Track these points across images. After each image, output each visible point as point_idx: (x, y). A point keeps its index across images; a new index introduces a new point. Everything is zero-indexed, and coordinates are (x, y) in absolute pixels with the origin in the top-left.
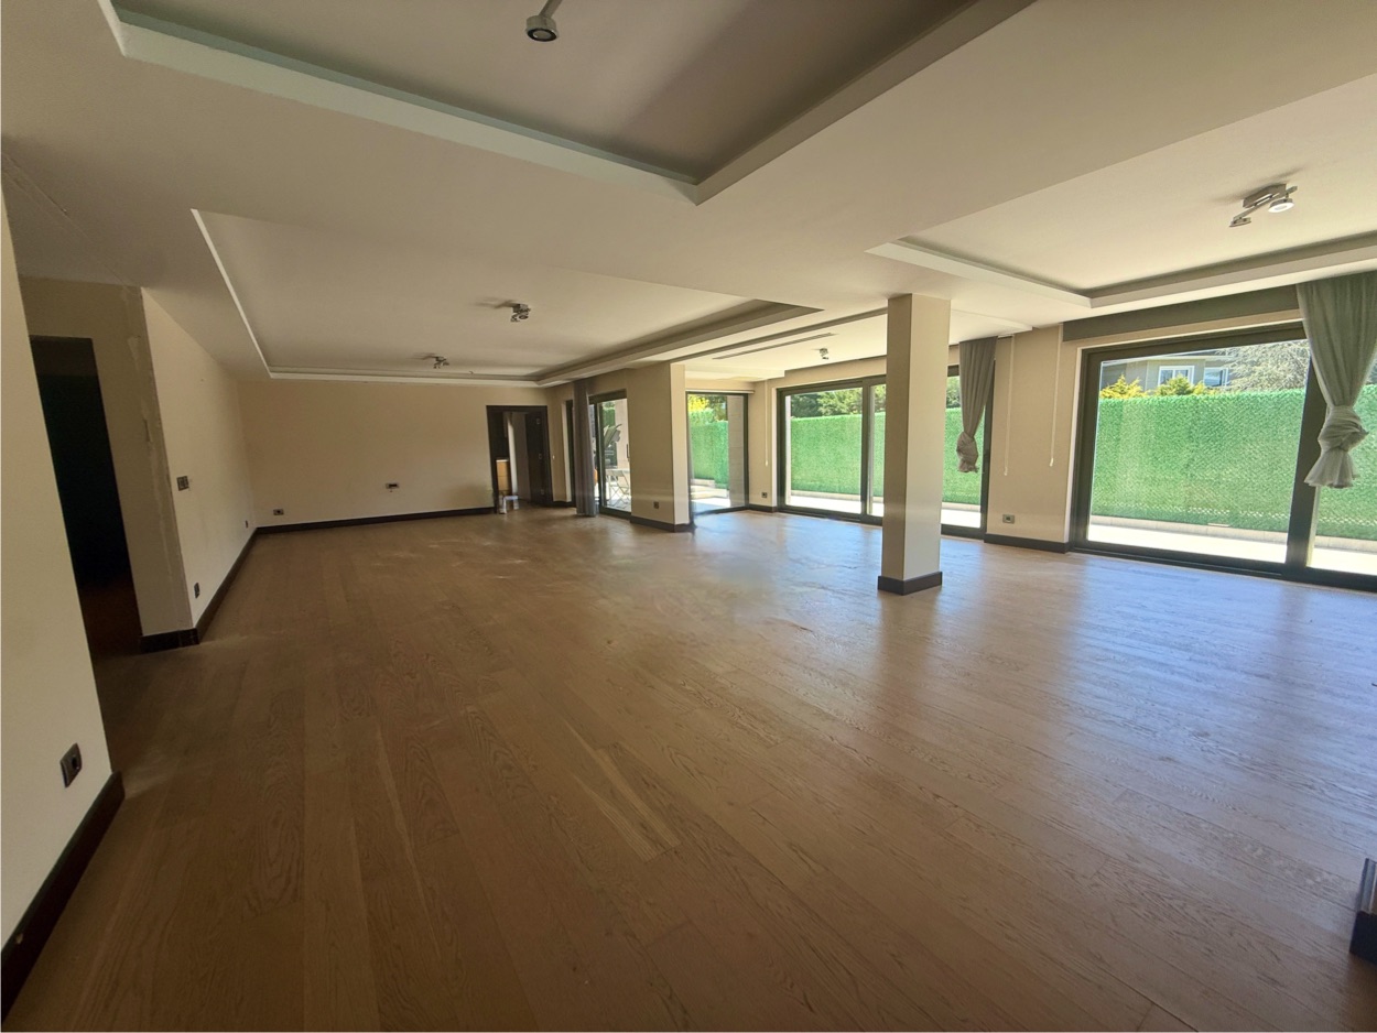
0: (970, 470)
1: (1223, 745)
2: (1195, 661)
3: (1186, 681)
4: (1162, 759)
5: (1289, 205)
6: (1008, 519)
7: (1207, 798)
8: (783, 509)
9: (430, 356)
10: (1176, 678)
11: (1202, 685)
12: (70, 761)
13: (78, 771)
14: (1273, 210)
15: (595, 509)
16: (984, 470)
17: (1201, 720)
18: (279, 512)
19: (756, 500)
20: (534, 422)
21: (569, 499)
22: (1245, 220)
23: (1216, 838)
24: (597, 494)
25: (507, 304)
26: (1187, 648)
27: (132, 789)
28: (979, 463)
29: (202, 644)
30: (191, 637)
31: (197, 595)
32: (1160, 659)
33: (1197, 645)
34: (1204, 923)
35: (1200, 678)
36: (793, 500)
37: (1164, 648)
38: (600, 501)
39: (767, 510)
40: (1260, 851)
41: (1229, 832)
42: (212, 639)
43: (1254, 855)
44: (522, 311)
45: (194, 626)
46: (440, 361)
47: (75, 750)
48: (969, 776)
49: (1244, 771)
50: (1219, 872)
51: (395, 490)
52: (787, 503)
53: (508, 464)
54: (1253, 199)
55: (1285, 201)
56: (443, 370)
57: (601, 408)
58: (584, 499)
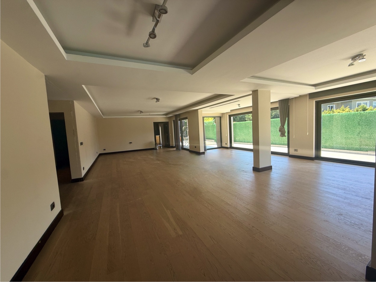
0: (283, 136)
1: (346, 218)
2: (346, 193)
3: (340, 199)
4: (325, 221)
5: (364, 60)
6: (296, 150)
7: (335, 233)
8: (231, 147)
9: (139, 111)
10: (337, 198)
11: (346, 201)
12: (52, 205)
13: (54, 208)
14: (360, 61)
15: (180, 148)
16: (288, 136)
17: (342, 210)
18: (105, 150)
19: (224, 145)
20: (165, 126)
21: (174, 146)
22: (352, 64)
23: (334, 244)
24: (181, 144)
25: (155, 98)
26: (345, 189)
27: (65, 213)
28: (286, 134)
29: (84, 181)
30: (81, 180)
31: (84, 170)
32: (334, 192)
33: (348, 189)
34: (321, 266)
35: (346, 198)
36: (234, 145)
37: (336, 189)
38: (182, 146)
39: (227, 148)
40: (346, 249)
41: (338, 242)
42: (86, 180)
43: (344, 249)
44: (158, 100)
45: (82, 177)
46: (141, 112)
47: (54, 203)
48: (264, 222)
49: (350, 226)
50: (331, 253)
51: (131, 144)
52: (233, 146)
53: (160, 137)
54: (354, 58)
55: (363, 59)
56: (142, 114)
57: (182, 121)
58: (177, 145)
